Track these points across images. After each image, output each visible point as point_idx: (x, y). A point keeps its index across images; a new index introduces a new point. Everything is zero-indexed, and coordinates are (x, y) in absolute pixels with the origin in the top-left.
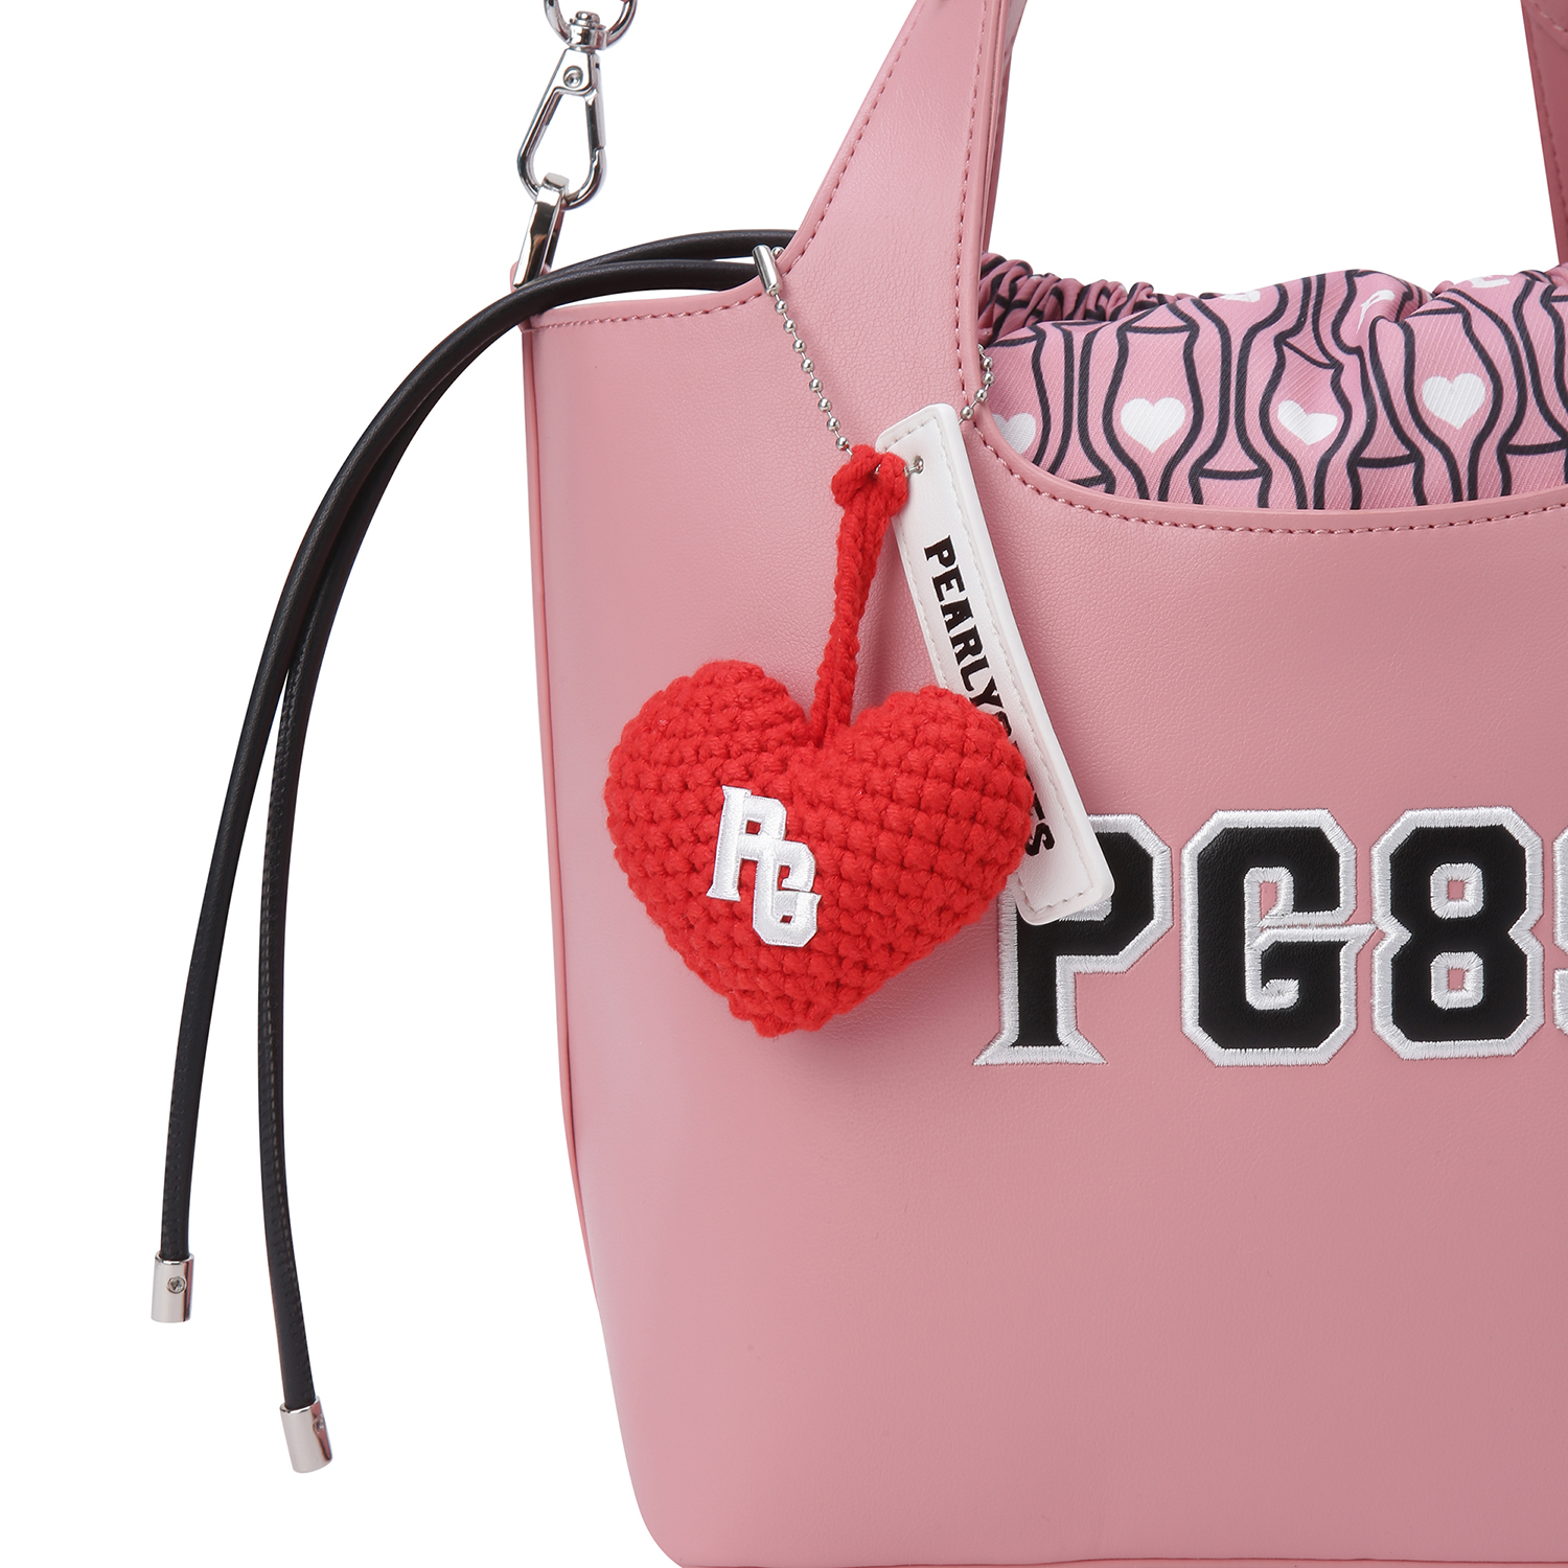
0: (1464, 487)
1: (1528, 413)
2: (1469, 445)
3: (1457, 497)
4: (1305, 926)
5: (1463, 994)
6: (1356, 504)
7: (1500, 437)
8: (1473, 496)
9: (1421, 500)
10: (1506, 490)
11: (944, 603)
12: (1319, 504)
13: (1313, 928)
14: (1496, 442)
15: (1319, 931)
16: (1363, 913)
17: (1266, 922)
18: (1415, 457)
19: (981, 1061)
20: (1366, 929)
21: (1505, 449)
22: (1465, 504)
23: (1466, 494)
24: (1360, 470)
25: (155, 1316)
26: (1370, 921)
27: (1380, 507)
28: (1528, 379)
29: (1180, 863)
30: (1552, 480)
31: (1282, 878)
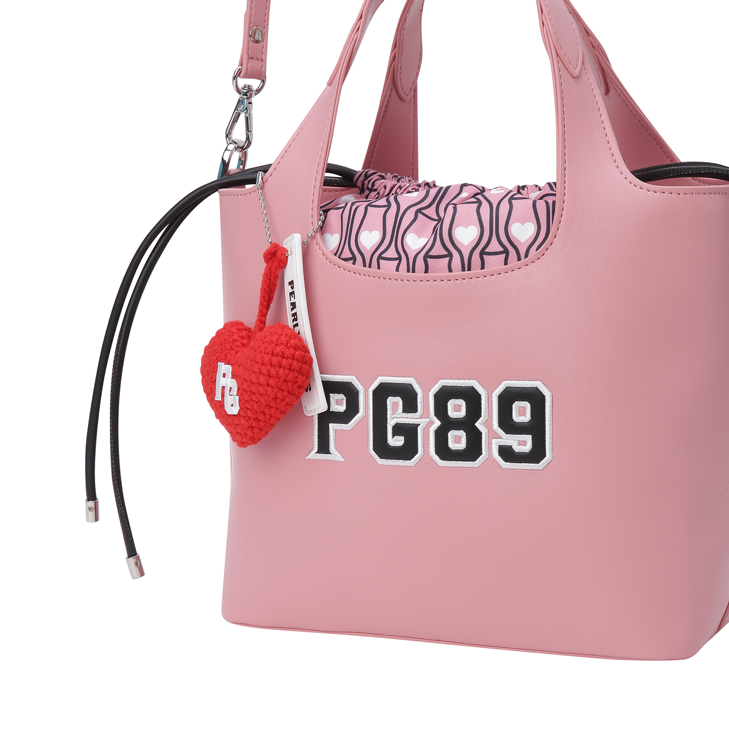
0: (466, 266)
1: (492, 240)
2: (469, 251)
3: (463, 270)
4: (407, 418)
5: (459, 445)
6: (426, 271)
7: (481, 249)
8: (469, 269)
9: (450, 270)
10: (483, 267)
11: (291, 302)
12: (414, 271)
13: (409, 419)
14: (479, 251)
15: (410, 420)
16: (426, 415)
17: (395, 416)
18: (450, 255)
19: (306, 458)
20: (427, 420)
21: (483, 253)
22: (466, 272)
23: (466, 269)
24: (428, 259)
25: (88, 520)
26: (428, 418)
27: (435, 272)
28: (494, 228)
29: (368, 394)
30: (499, 264)
31: (399, 400)
